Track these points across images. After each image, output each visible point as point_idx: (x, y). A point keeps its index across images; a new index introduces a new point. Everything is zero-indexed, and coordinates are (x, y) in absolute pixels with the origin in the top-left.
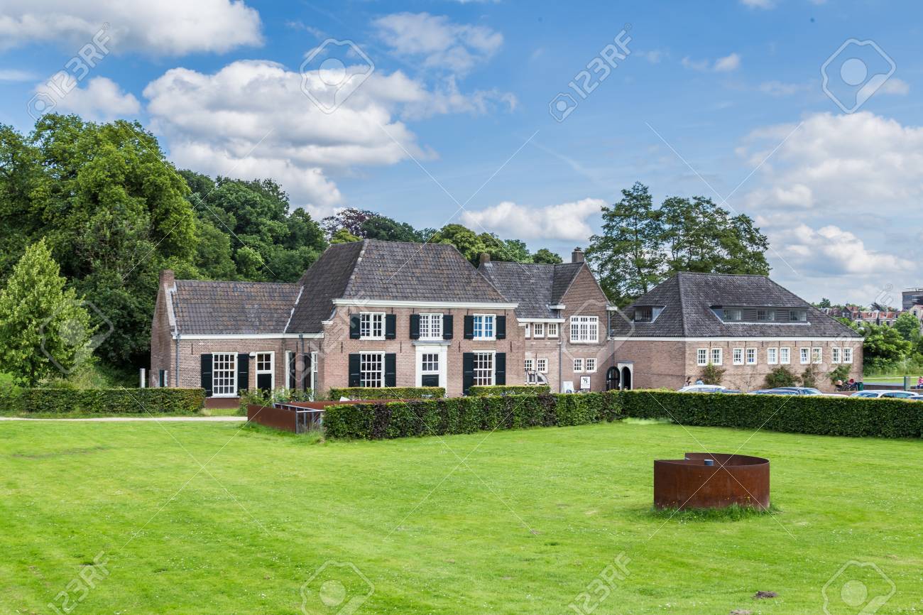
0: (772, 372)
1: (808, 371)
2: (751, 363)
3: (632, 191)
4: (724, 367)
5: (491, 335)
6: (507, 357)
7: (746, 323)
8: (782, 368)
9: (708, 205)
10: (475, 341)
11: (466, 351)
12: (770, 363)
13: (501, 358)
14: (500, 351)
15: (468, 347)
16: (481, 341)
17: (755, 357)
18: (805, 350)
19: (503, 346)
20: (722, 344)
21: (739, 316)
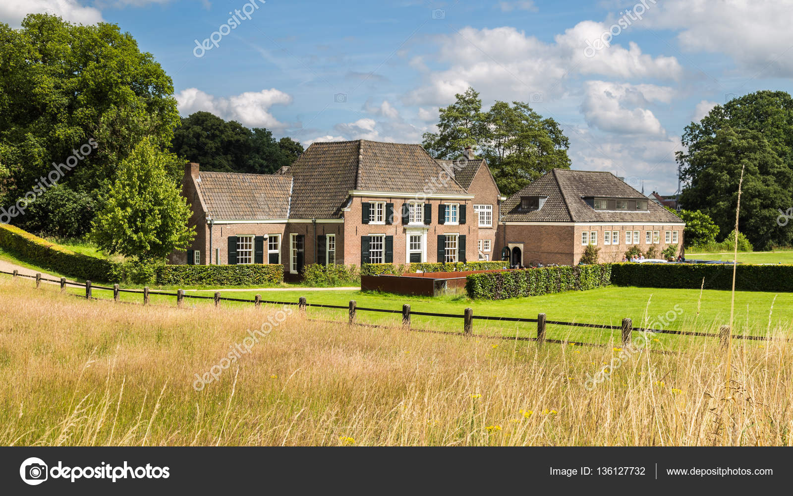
0: (628, 250)
1: (651, 250)
2: (615, 243)
3: (465, 95)
4: (598, 247)
5: (455, 221)
6: (467, 238)
7: (610, 211)
8: (635, 247)
9: (526, 110)
10: (446, 226)
11: (440, 234)
12: (627, 243)
13: (462, 239)
14: (462, 234)
15: (442, 230)
16: (450, 226)
17: (618, 239)
18: (648, 233)
19: (463, 230)
20: (597, 228)
21: (604, 205)
